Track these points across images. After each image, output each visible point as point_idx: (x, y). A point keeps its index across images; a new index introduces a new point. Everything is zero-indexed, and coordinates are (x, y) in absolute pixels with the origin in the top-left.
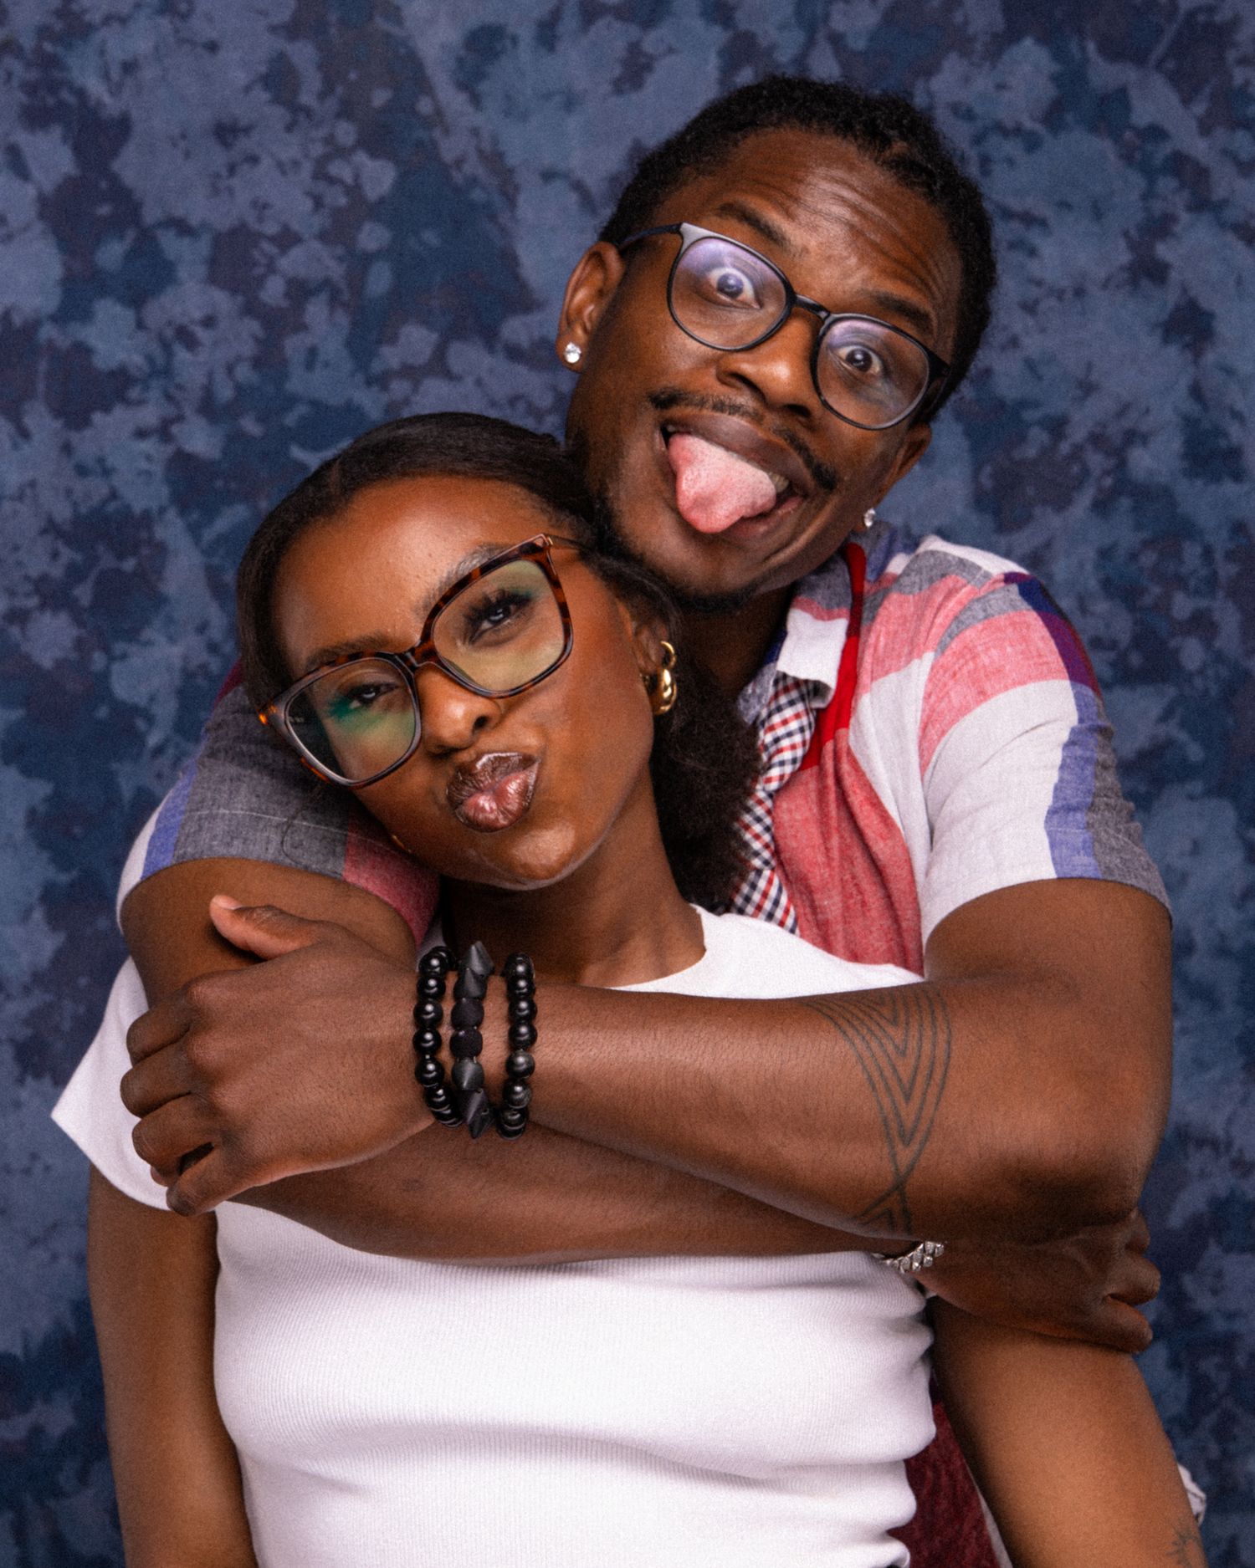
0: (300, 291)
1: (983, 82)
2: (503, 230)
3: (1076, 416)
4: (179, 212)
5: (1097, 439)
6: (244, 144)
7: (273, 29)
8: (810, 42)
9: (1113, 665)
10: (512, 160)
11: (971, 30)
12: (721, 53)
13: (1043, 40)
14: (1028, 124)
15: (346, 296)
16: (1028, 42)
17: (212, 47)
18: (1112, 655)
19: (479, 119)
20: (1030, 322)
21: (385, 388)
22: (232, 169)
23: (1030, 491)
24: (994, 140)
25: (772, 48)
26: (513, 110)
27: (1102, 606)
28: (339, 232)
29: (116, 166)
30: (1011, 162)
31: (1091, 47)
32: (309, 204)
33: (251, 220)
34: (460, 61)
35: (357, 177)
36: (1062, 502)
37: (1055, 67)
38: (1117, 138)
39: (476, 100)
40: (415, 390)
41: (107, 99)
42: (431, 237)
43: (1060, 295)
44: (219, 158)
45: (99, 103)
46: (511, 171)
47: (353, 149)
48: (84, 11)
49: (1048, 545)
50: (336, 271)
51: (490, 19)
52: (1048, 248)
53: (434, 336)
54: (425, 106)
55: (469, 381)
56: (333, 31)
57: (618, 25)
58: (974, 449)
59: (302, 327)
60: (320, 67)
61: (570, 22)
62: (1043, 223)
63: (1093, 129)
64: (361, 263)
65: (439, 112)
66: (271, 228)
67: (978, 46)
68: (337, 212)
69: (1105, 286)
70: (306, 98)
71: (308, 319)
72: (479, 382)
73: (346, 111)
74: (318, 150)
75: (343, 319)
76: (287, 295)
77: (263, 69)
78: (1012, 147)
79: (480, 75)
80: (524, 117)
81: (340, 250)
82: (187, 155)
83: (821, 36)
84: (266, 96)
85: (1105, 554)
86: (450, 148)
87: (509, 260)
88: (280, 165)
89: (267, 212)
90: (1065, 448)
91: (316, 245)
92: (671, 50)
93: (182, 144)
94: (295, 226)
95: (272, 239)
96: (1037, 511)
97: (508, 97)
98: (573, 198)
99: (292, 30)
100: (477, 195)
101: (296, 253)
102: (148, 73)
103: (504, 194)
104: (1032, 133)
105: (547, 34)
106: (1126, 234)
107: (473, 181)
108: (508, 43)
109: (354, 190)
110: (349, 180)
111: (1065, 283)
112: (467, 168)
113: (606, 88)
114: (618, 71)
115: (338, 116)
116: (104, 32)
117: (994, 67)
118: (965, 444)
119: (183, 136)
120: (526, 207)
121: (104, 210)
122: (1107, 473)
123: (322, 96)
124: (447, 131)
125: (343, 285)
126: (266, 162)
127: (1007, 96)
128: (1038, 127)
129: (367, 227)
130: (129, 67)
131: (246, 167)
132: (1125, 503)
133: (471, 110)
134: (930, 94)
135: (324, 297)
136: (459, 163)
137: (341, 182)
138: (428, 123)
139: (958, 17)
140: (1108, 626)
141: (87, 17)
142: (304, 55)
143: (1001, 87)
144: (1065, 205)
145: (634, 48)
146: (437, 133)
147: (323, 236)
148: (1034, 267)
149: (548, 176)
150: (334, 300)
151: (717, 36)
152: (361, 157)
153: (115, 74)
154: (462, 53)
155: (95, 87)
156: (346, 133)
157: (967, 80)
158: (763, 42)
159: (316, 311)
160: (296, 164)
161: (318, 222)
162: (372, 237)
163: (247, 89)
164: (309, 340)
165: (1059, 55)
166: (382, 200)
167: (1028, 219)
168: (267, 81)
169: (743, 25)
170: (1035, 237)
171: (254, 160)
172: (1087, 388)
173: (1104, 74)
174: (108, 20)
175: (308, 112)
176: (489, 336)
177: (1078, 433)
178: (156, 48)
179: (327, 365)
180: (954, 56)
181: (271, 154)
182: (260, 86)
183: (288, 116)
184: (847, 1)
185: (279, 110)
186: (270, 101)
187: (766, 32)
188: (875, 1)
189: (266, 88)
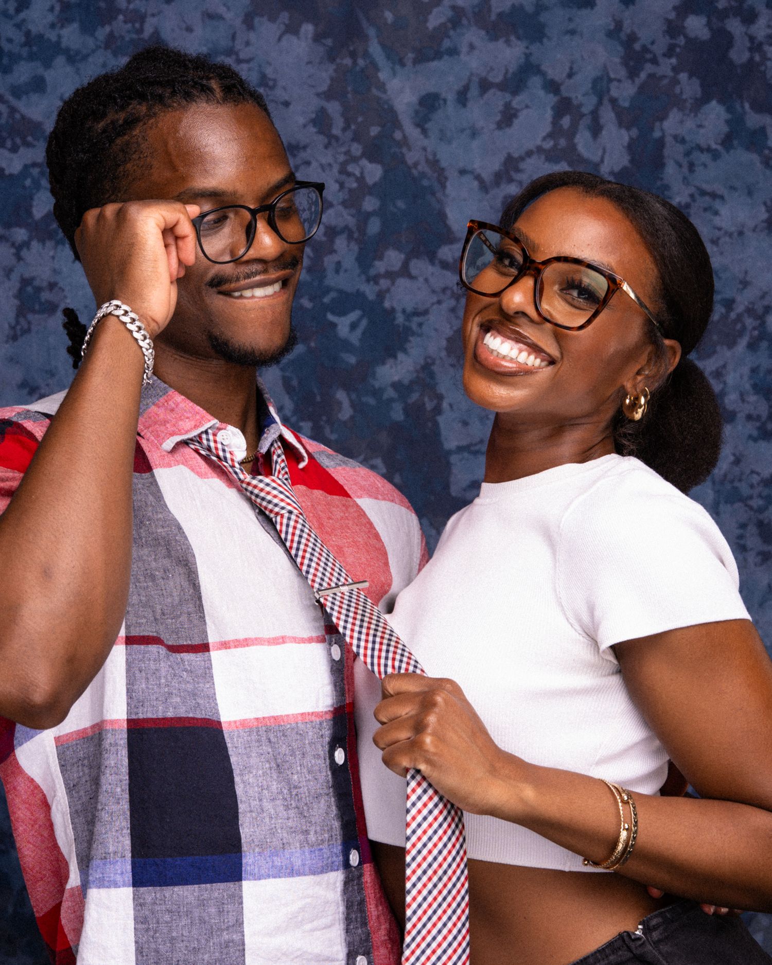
0: (332, 232)
1: (690, 124)
2: (439, 201)
3: (739, 299)
5: (750, 311)
6: (303, 155)
7: (318, 95)
8: (600, 103)
9: (759, 429)
10: (444, 164)
11: (684, 97)
12: (553, 108)
13: (721, 101)
14: (714, 146)
15: (356, 235)
16: (714, 103)
17: (287, 104)
18: (758, 424)
19: (426, 142)
20: (715, 249)
21: (377, 283)
23: (715, 338)
24: (696, 155)
25: (580, 105)
26: (443, 137)
27: (752, 398)
28: (352, 201)
30: (705, 166)
31: (747, 106)
32: (337, 186)
34: (417, 112)
35: (362, 173)
36: (732, 344)
37: (729, 116)
38: (760, 153)
39: (424, 132)
40: (393, 284)
42: (401, 204)
43: (730, 235)
46: (443, 169)
47: (361, 157)
49: (724, 366)
50: (351, 221)
51: (433, 90)
52: (724, 211)
53: (403, 256)
54: (398, 135)
55: (421, 279)
56: (350, 96)
57: (499, 93)
59: (333, 251)
60: (343, 115)
61: (474, 91)
62: (722, 197)
63: (748, 149)
64: (364, 218)
65: (405, 137)
67: (688, 105)
68: (350, 190)
69: (754, 231)
70: (336, 131)
71: (335, 247)
72: (426, 280)
73: (356, 138)
74: (342, 158)
75: (355, 247)
76: (325, 234)
77: (314, 116)
78: (705, 158)
79: (426, 119)
80: (450, 142)
81: (353, 211)
83: (606, 101)
84: (314, 130)
85: (754, 371)
86: (411, 157)
87: (442, 216)
88: (322, 167)
90: (733, 315)
91: (340, 208)
92: (527, 107)
94: (330, 198)
96: (718, 348)
97: (441, 131)
98: (476, 183)
99: (328, 95)
100: (425, 183)
101: (331, 212)
103: (439, 182)
104: (716, 150)
105: (462, 98)
106: (765, 204)
107: (423, 175)
108: (441, 102)
109: (361, 180)
110: (358, 173)
111: (733, 229)
112: (420, 168)
113: (493, 126)
114: (498, 118)
115: (353, 140)
117: (696, 115)
120: (451, 189)
122: (754, 329)
123: (344, 130)
124: (410, 149)
125: (354, 229)
126: (314, 164)
127: (702, 131)
128: (719, 147)
129: (367, 198)
131: (303, 167)
132: (764, 344)
133: (422, 137)
134: (662, 130)
135: (344, 236)
136: (416, 165)
137: (354, 175)
138: (399, 144)
139: (677, 90)
140: (755, 408)
142: (334, 108)
143: (700, 126)
144: (733, 188)
145: (508, 106)
146: (404, 150)
147: (344, 203)
148: (717, 221)
149: (463, 172)
150: (350, 237)
151: (552, 99)
152: (364, 162)
154: (417, 107)
156: (356, 149)
157: (682, 122)
158: (575, 102)
159: (340, 243)
160: (330, 165)
161: (341, 196)
162: (370, 204)
163: (305, 126)
164: (334, 258)
165: (729, 110)
166: (375, 184)
167: (714, 196)
168: (314, 122)
169: (565, 94)
170: (717, 204)
171: (308, 163)
172: (745, 284)
173: (753, 120)
175: (337, 139)
176: (432, 257)
177: (740, 308)
179: (346, 271)
180: (675, 110)
181: (317, 160)
182: (311, 124)
183: (326, 141)
184: (619, 81)
185: (321, 137)
186: (316, 133)
187: (577, 97)
188: (633, 82)
189: (315, 126)
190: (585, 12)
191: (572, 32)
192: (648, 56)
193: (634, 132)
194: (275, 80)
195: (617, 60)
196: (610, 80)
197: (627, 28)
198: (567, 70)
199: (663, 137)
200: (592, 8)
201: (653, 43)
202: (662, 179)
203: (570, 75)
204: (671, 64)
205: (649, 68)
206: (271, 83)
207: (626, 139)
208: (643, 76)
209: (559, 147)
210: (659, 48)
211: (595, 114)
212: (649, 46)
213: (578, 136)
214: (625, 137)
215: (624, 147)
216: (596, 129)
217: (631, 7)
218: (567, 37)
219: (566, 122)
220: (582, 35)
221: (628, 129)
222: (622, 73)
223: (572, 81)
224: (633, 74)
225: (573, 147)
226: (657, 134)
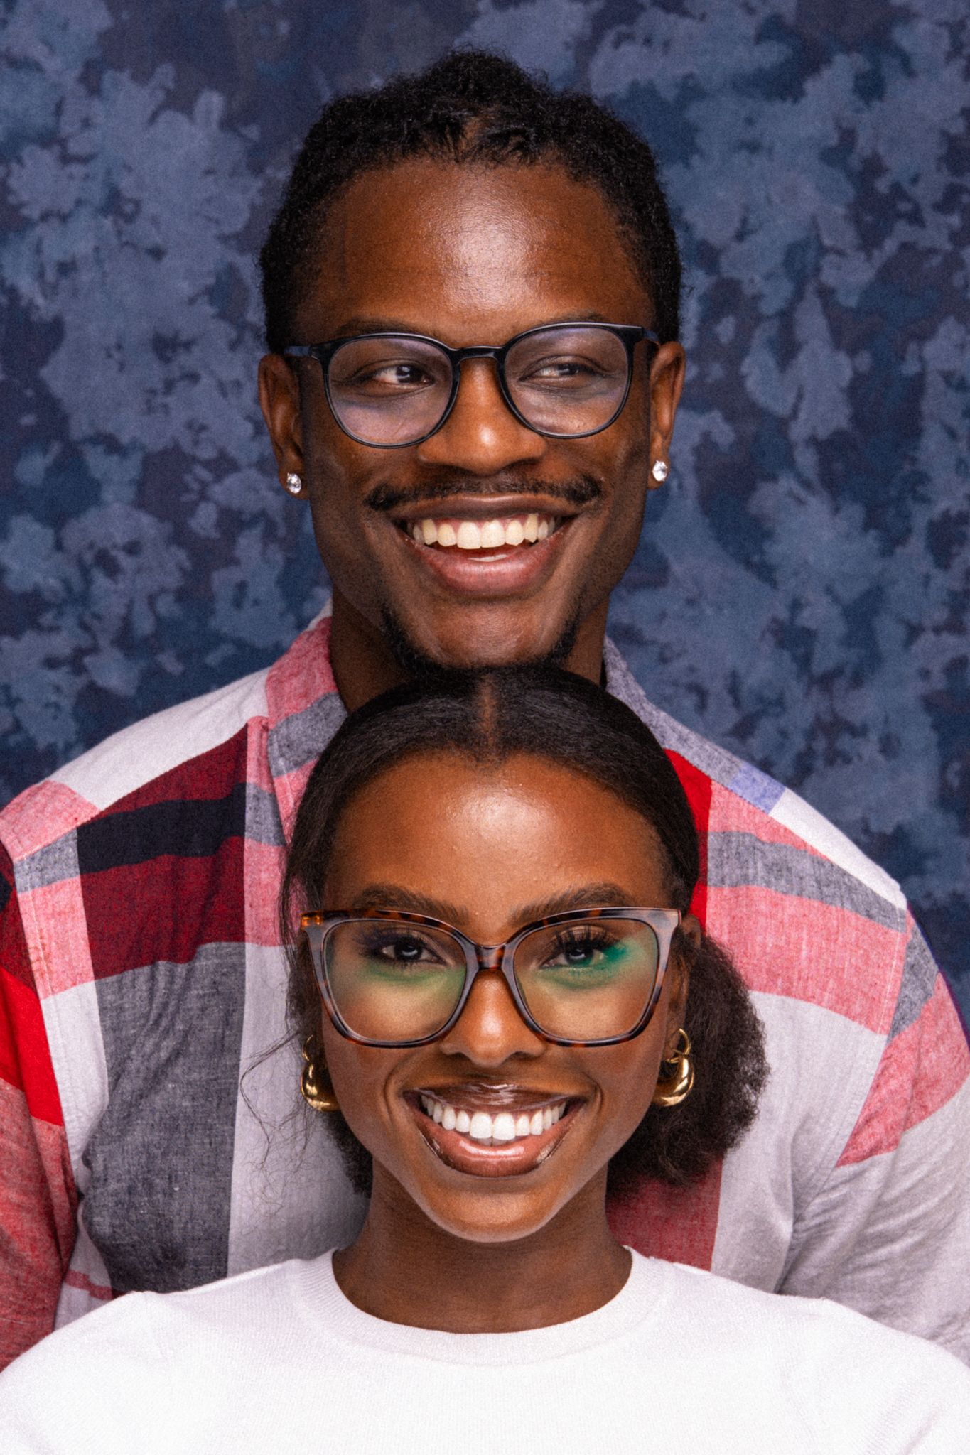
0: (232, 522)
4: (109, 428)
6: (185, 360)
7: (224, 239)
8: (799, 295)
11: (969, 295)
12: (701, 299)
15: (282, 531)
17: (157, 253)
22: (169, 386)
25: (757, 298)
29: (45, 372)
32: (249, 428)
33: (186, 442)
41: (40, 301)
44: (155, 373)
45: (31, 304)
48: (22, 205)
50: (272, 502)
58: (943, 743)
59: (232, 561)
66: (207, 453)
70: (255, 316)
71: (238, 553)
75: (277, 556)
76: (218, 525)
77: (211, 281)
82: (122, 367)
83: (810, 288)
84: (210, 310)
88: (222, 388)
89: (203, 435)
91: (253, 474)
93: (117, 355)
94: (233, 452)
95: (207, 464)
99: (245, 242)
101: (231, 481)
102: (86, 276)
116: (40, 230)
118: (934, 737)
119: (119, 347)
121: (28, 420)
125: (278, 518)
126: (205, 381)
130: (66, 268)
131: (181, 385)
134: (921, 360)
135: (257, 532)
139: (958, 280)
141: (25, 212)
150: (269, 534)
151: (700, 281)
153: (51, 275)
155: (26, 285)
157: (962, 346)
158: (748, 291)
159: (249, 545)
160: (238, 384)
161: (257, 449)
163: (192, 301)
164: (235, 575)
168: (212, 293)
169: (727, 270)
171: (193, 377)
174: (45, 217)
175: (255, 331)
178: (97, 249)
179: (256, 602)
180: (951, 321)
181: (212, 373)
182: (206, 298)
183: (234, 335)
184: (840, 253)
185: (224, 326)
186: (213, 317)
187: (752, 281)
188: (869, 257)
189: (211, 303)
190: (778, 107)
191: (753, 147)
192: (904, 207)
193: (864, 361)
194: (137, 204)
195: (840, 210)
196: (823, 250)
197: (864, 144)
198: (737, 224)
199: (921, 376)
200: (796, 100)
201: (915, 180)
202: (914, 460)
203: (741, 236)
204: (949, 227)
205: (903, 231)
206: (129, 208)
207: (847, 374)
208: (890, 246)
209: (709, 380)
210: (927, 192)
211: (786, 317)
212: (906, 185)
213: (747, 361)
214: (844, 368)
215: (842, 390)
216: (786, 350)
217: (876, 104)
218: (741, 158)
219: (726, 329)
220: (770, 150)
221: (852, 352)
222: (848, 237)
223: (745, 246)
224: (869, 241)
225: (736, 381)
226: (910, 368)
